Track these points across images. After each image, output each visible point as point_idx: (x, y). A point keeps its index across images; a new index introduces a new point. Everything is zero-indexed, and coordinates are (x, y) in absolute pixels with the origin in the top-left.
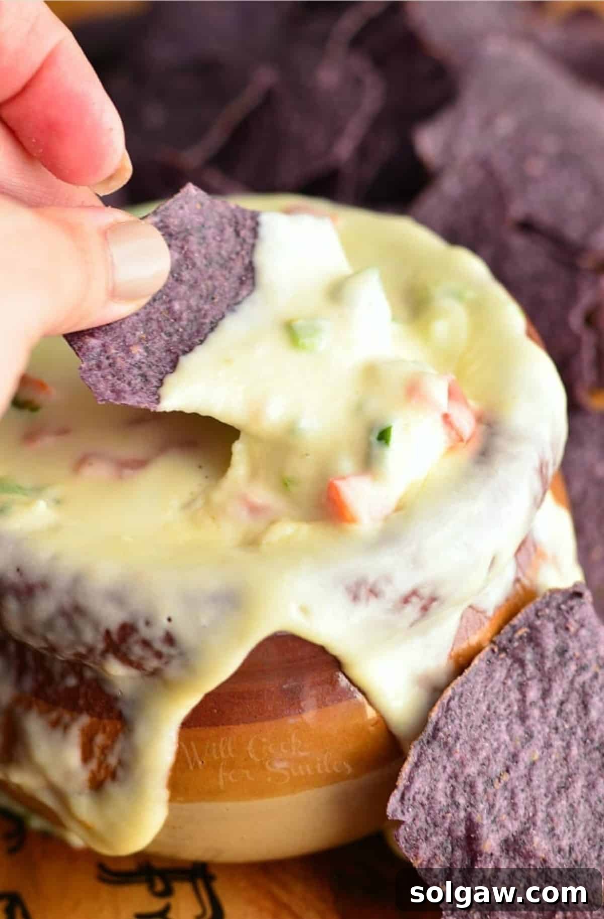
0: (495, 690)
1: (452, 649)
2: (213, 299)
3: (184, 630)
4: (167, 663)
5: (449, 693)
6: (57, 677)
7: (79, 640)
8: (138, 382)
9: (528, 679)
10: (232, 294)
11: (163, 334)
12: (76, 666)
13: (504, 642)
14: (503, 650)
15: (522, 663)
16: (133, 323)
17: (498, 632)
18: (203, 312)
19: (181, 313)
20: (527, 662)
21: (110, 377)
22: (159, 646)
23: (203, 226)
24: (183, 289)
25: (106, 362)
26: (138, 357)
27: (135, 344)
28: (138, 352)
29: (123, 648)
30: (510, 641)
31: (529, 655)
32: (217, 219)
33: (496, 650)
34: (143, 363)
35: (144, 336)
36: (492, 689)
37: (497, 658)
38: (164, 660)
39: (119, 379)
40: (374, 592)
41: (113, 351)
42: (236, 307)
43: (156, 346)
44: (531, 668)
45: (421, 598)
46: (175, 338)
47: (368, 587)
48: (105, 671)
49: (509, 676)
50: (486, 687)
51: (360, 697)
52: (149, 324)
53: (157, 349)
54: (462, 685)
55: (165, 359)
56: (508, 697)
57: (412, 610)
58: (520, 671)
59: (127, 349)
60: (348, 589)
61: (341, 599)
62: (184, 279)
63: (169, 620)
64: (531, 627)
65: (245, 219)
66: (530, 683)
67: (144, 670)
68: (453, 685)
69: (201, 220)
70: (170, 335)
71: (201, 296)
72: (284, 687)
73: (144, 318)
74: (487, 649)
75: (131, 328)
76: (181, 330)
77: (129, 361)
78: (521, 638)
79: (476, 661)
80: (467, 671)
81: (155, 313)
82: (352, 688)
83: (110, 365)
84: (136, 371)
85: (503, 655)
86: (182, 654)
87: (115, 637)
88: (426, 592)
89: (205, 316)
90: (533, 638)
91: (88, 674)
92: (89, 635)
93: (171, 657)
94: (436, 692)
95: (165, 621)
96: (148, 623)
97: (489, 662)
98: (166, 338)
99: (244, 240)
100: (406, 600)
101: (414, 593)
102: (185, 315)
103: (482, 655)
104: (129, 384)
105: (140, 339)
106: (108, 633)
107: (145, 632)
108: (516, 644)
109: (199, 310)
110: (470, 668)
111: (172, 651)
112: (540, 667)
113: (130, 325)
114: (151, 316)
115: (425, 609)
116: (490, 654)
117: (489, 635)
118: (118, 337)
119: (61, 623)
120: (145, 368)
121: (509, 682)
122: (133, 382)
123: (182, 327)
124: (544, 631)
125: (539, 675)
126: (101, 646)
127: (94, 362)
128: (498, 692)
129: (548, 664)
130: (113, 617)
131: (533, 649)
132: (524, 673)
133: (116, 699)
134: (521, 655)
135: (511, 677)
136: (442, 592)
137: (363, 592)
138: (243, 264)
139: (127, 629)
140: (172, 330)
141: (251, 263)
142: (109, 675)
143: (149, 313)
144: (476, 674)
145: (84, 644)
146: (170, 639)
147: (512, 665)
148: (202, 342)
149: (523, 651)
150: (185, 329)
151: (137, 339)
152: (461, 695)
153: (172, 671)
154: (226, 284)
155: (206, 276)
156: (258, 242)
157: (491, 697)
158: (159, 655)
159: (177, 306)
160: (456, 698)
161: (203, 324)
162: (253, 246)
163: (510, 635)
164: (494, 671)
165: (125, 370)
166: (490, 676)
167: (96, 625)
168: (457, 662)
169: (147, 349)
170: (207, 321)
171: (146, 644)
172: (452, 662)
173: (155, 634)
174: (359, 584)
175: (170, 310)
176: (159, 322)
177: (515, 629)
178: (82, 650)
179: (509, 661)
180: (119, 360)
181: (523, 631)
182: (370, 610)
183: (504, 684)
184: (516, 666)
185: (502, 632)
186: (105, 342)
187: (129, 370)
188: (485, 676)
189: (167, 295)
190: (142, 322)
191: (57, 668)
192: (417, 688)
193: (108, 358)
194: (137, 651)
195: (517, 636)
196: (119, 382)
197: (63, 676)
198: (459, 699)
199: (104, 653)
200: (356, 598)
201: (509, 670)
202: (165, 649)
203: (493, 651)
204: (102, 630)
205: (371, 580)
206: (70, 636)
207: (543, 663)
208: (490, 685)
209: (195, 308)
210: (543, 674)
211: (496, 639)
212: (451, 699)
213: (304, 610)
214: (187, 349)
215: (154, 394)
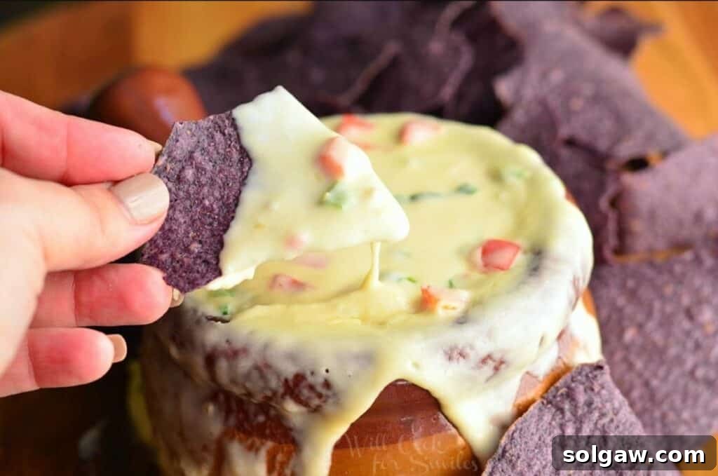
0: (544, 428)
1: (516, 400)
2: (228, 184)
3: (337, 378)
4: (325, 402)
5: (513, 428)
6: (252, 416)
7: (266, 387)
8: (202, 268)
9: (567, 421)
10: (239, 174)
11: (206, 226)
12: (265, 407)
13: (551, 398)
14: (549, 402)
15: (562, 411)
16: (184, 230)
17: (547, 391)
18: (225, 197)
19: (212, 206)
20: (566, 410)
21: (184, 274)
22: (320, 389)
23: (199, 142)
24: (206, 190)
25: (178, 265)
26: (196, 251)
27: (191, 243)
28: (195, 247)
29: (296, 391)
30: (555, 397)
31: (567, 406)
32: (206, 132)
33: (545, 402)
34: (201, 253)
35: (195, 234)
36: (542, 426)
37: (546, 408)
38: (323, 399)
39: (190, 273)
40: (462, 355)
41: (179, 256)
42: (246, 181)
43: (205, 237)
44: (568, 415)
45: (494, 361)
46: (215, 224)
47: (459, 351)
48: (283, 409)
49: (553, 419)
50: (538, 425)
51: (454, 431)
52: (195, 225)
53: (207, 238)
54: (522, 423)
55: (214, 241)
56: (553, 432)
57: (488, 370)
58: (561, 416)
59: (187, 249)
60: (446, 353)
61: (440, 358)
62: (203, 183)
63: (327, 371)
64: (569, 388)
65: (224, 121)
66: (568, 424)
67: (309, 406)
68: (516, 423)
69: (195, 139)
70: (211, 224)
71: (220, 187)
72: (402, 420)
73: (190, 223)
74: (539, 401)
75: (184, 234)
76: (216, 217)
77: (192, 256)
78: (562, 395)
79: (531, 408)
80: (525, 415)
81: (195, 215)
82: (449, 424)
83: (181, 266)
84: (199, 261)
85: (549, 406)
86: (335, 395)
87: (291, 384)
88: (497, 356)
89: (228, 198)
90: (570, 395)
91: (272, 412)
92: (274, 383)
93: (328, 397)
94: (504, 428)
95: (324, 372)
96: (312, 373)
97: (540, 410)
98: (209, 228)
99: (230, 135)
100: (484, 361)
101: (489, 357)
102: (215, 206)
103: (535, 405)
104: (198, 272)
105: (193, 238)
106: (286, 381)
107: (310, 379)
108: (558, 399)
109: (222, 197)
110: (528, 412)
111: (329, 393)
112: (574, 414)
113: (183, 232)
114: (194, 218)
115: (496, 369)
116: (541, 405)
117: (540, 393)
118: (179, 244)
119: (255, 374)
120: (204, 256)
121: (554, 423)
122: (200, 270)
123: (217, 215)
124: (577, 390)
125: (573, 418)
126: (281, 390)
127: (170, 269)
128: (546, 429)
129: (580, 412)
130: (289, 370)
131: (570, 402)
132: (563, 417)
133: (291, 429)
134: (561, 406)
135: (555, 420)
136: (508, 357)
137: (455, 354)
138: (237, 150)
139: (299, 378)
140: (211, 220)
141: (242, 147)
142: (287, 411)
143: (192, 217)
144: (531, 417)
145: (271, 389)
146: (327, 384)
147: (555, 412)
148: (233, 218)
149: (563, 403)
150: (218, 215)
151: (191, 239)
152: (521, 430)
153: (329, 408)
154: (232, 170)
155: (217, 172)
156: (240, 131)
157: (541, 432)
158: (320, 396)
159: (207, 203)
160: (518, 432)
161: (229, 204)
162: (238, 135)
163: (554, 393)
164: (544, 415)
165: (192, 264)
166: (540, 419)
167: (278, 376)
168: (519, 409)
169: (200, 242)
170: (231, 201)
171: (312, 388)
172: (515, 409)
173: (318, 381)
174: (452, 349)
175: (204, 208)
176: (200, 219)
177: (557, 389)
178: (269, 393)
179: (554, 410)
180: (185, 260)
181: (563, 390)
182: (459, 367)
183: (550, 424)
184: (558, 413)
185: (549, 391)
186: (172, 252)
187: (195, 263)
188: (537, 418)
189: (197, 199)
190: (190, 226)
191: (252, 409)
192: (491, 427)
193: (178, 262)
194: (305, 393)
195: (559, 393)
196: (191, 275)
197: (256, 416)
198: (520, 433)
199: (283, 396)
200: (450, 358)
201: (553, 415)
202: (324, 391)
203: (543, 403)
204: (283, 379)
205: (460, 347)
206: (261, 384)
207: (576, 412)
208: (541, 424)
209: (220, 197)
210: (577, 419)
211: (546, 395)
212: (514, 432)
213: (416, 365)
214: (225, 228)
215: (216, 270)
